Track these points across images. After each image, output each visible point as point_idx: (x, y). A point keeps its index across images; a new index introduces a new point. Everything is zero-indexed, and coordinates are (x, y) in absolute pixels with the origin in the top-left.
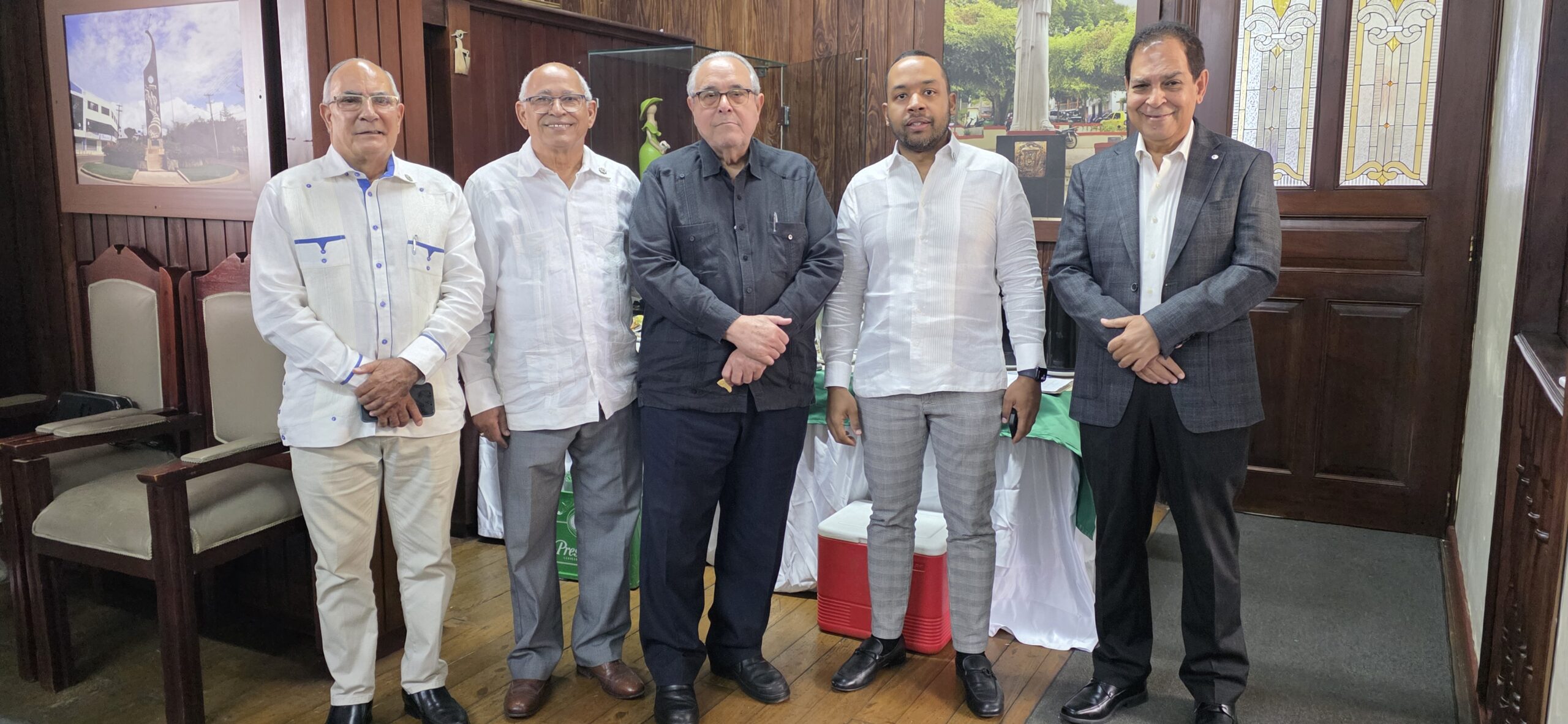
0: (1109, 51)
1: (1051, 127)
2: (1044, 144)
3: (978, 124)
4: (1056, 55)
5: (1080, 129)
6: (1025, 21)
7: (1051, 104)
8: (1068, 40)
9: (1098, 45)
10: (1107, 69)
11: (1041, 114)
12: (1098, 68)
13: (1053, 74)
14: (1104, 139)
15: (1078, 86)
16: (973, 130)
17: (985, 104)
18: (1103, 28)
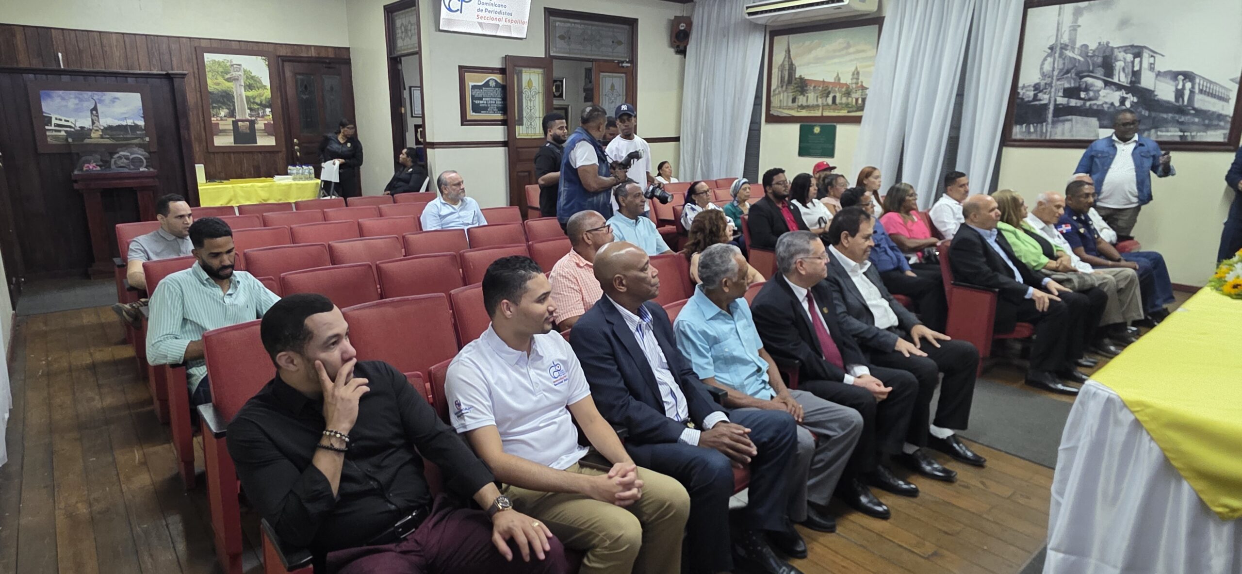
0: (263, 98)
1: (249, 118)
2: (248, 123)
3: (225, 116)
4: (247, 97)
5: (259, 119)
6: (236, 87)
7: (248, 111)
8: (251, 93)
9: (260, 95)
10: (264, 102)
11: (245, 114)
12: (261, 102)
13: (248, 103)
14: (266, 122)
15: (256, 107)
16: (224, 118)
17: (226, 111)
18: (261, 91)
